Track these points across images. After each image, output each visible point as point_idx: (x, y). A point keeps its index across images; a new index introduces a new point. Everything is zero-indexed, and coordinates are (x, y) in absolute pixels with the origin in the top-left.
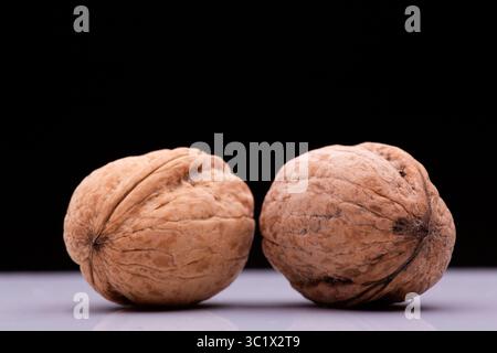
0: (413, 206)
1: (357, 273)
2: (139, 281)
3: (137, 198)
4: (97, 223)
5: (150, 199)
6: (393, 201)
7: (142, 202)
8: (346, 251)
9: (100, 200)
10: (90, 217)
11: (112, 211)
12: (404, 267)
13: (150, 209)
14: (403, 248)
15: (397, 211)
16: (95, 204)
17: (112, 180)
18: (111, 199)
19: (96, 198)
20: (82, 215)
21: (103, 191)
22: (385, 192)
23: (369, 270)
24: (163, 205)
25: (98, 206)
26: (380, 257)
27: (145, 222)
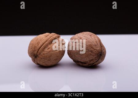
0: (99, 50)
1: (87, 62)
2: (44, 63)
3: (43, 47)
4: (36, 52)
5: (46, 47)
6: (95, 50)
7: (44, 48)
8: (85, 59)
9: (36, 47)
10: (34, 51)
11: (39, 50)
12: (96, 62)
13: (46, 50)
14: (96, 58)
15: (96, 51)
16: (35, 48)
17: (38, 42)
18: (38, 47)
19: (35, 47)
20: (32, 50)
21: (36, 45)
22: (93, 48)
23: (90, 62)
24: (49, 49)
25: (36, 49)
26: (92, 60)
27: (45, 53)
